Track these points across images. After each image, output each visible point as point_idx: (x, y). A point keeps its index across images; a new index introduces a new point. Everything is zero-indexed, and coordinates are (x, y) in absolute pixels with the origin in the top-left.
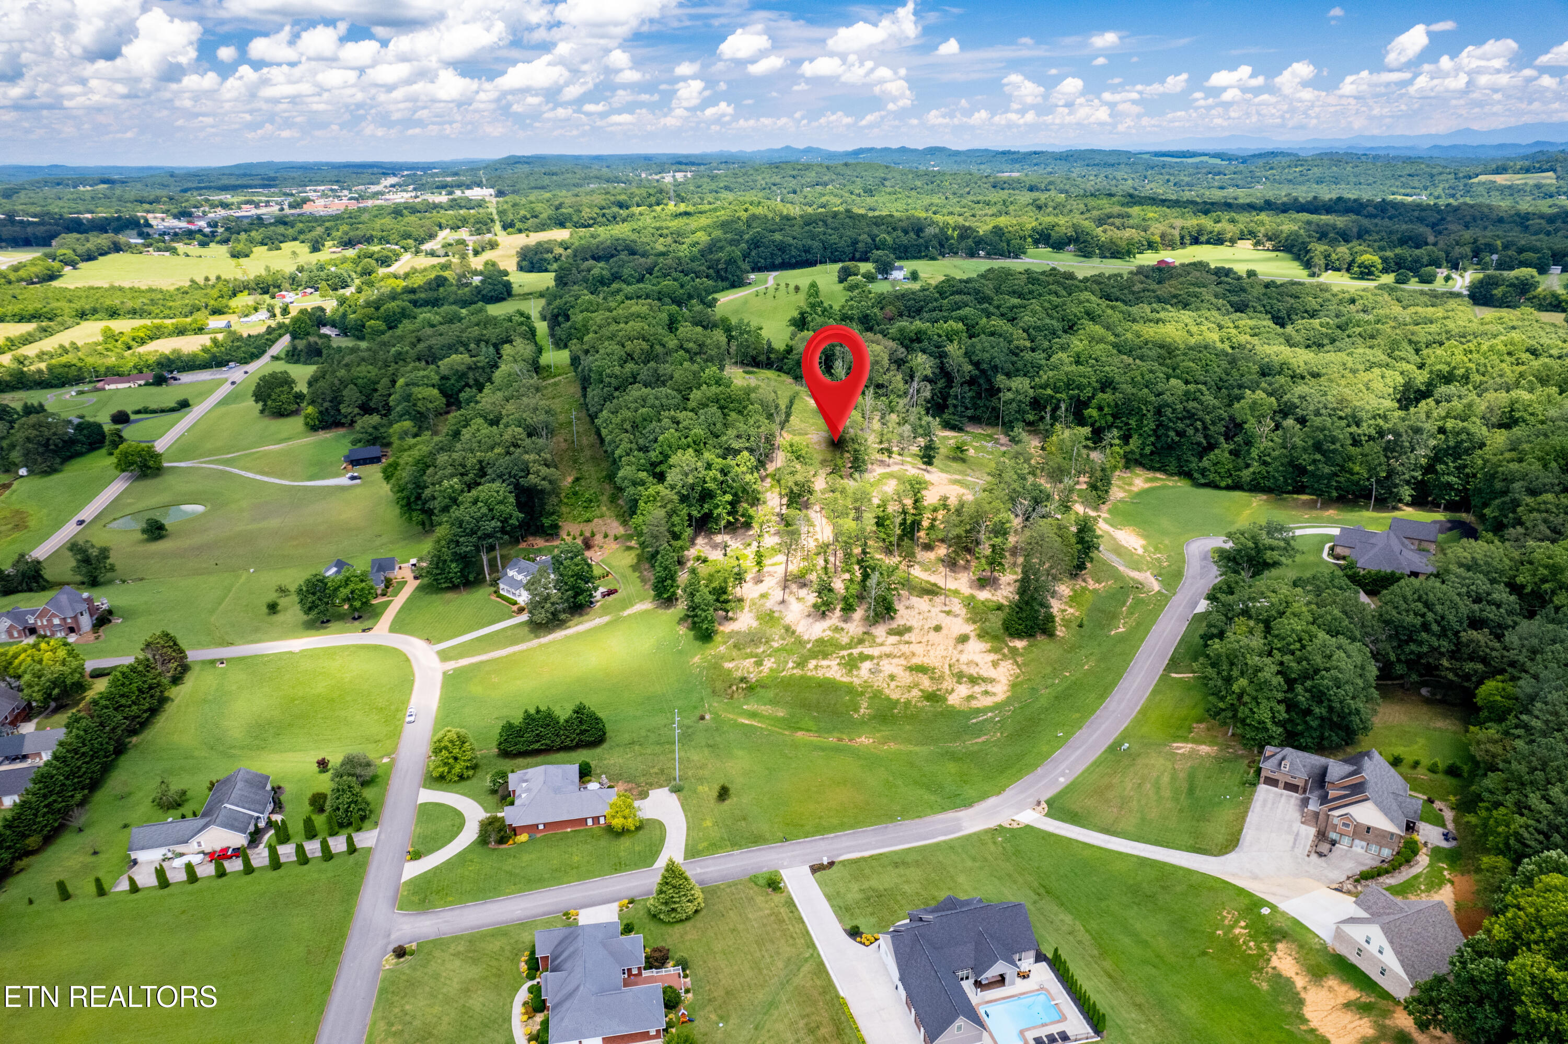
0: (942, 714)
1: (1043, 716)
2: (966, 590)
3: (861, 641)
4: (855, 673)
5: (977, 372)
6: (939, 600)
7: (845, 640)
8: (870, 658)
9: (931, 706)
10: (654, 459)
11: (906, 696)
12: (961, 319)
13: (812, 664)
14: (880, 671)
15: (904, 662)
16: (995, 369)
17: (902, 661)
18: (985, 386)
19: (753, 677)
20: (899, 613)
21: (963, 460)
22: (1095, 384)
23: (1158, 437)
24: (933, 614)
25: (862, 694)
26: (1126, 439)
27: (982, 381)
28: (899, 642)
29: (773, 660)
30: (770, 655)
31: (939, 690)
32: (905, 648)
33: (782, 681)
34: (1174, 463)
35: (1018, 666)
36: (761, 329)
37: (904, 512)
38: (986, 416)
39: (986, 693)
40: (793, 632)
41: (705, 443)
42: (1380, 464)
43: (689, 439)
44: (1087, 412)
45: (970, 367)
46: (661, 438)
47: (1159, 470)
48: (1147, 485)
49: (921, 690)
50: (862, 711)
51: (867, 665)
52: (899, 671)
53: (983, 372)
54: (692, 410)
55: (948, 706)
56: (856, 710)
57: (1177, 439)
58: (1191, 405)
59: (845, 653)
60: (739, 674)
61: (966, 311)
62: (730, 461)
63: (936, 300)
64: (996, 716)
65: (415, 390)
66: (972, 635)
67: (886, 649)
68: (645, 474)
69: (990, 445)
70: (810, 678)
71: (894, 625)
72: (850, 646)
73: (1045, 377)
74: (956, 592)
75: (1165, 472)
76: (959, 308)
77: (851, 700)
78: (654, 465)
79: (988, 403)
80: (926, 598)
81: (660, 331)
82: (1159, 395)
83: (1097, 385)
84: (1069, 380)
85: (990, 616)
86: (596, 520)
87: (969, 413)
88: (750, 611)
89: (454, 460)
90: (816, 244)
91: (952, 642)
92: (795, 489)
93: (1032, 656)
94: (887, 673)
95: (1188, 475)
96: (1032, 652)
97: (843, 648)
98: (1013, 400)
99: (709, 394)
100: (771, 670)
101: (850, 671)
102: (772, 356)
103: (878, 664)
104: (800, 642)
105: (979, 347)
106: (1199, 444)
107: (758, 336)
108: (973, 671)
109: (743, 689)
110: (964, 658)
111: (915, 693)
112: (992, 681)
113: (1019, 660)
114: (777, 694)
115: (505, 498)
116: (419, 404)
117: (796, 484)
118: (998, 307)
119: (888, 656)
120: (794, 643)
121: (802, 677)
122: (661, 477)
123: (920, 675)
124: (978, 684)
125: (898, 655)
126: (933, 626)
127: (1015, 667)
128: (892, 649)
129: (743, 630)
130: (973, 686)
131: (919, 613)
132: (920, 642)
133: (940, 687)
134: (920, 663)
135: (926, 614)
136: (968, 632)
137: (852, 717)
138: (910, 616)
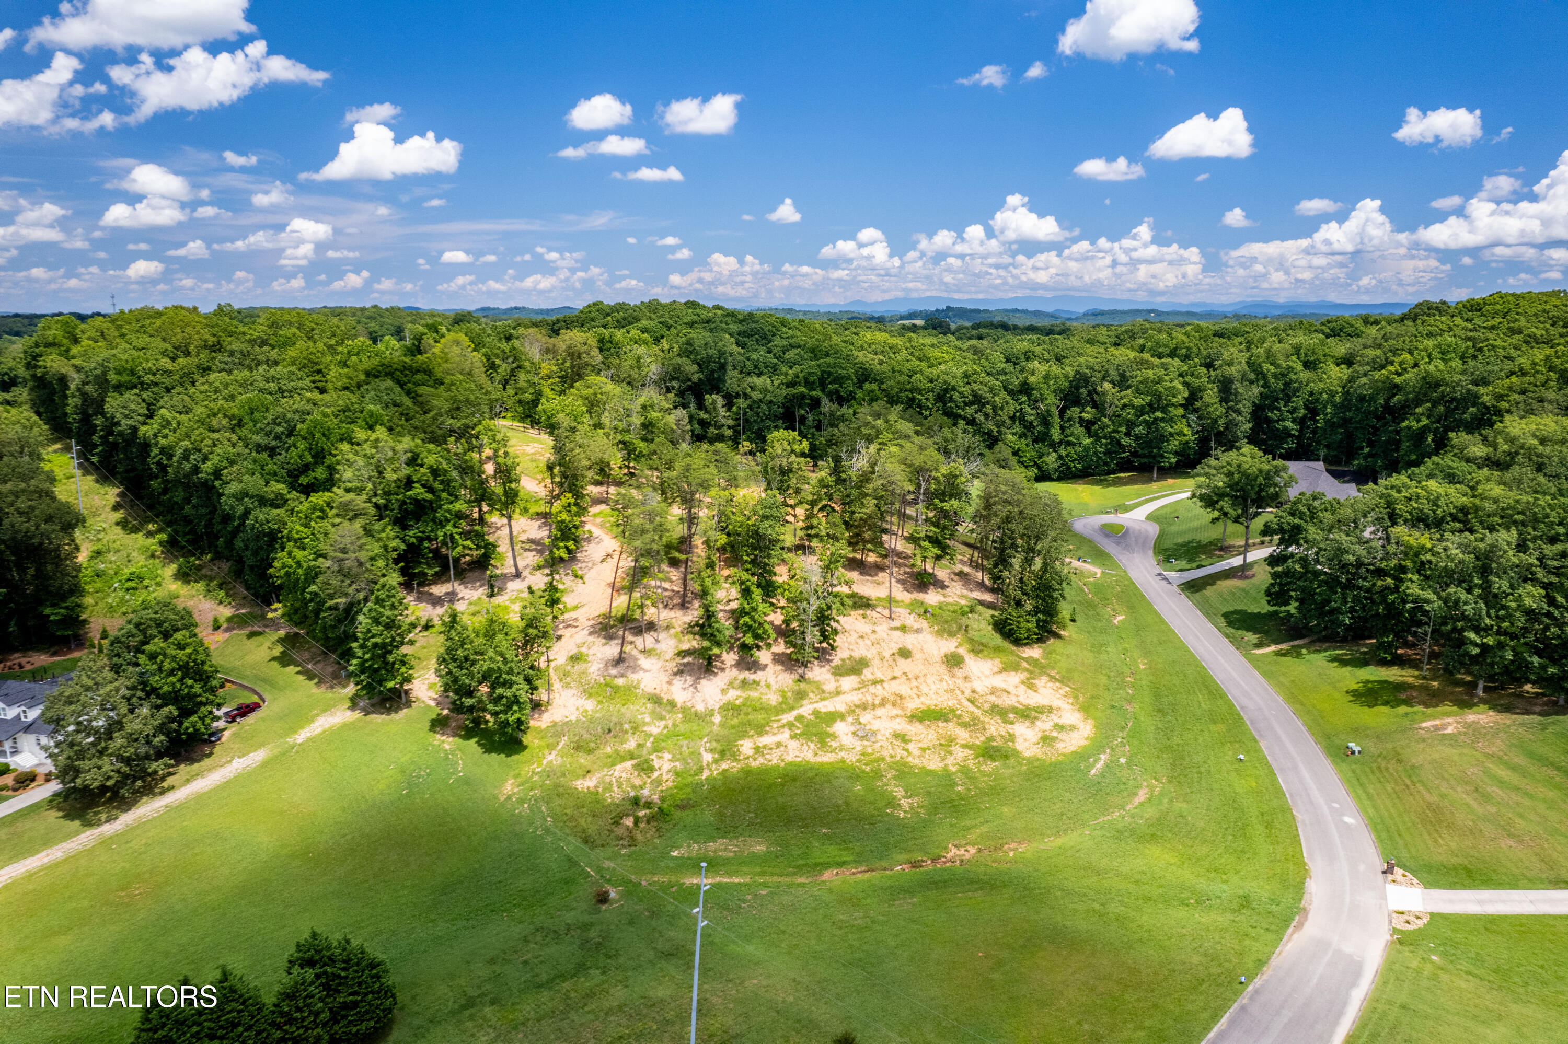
0: (1033, 774)
1: (1177, 740)
2: (903, 596)
3: (801, 695)
4: (834, 744)
6: (877, 613)
7: (772, 698)
8: (835, 716)
9: (1005, 766)
11: (950, 762)
13: (746, 745)
14: (874, 733)
19: (650, 794)
27: (706, 388)
28: (863, 684)
29: (667, 756)
30: (656, 750)
31: (991, 739)
33: (713, 787)
35: (1061, 682)
39: (1060, 728)
40: (672, 704)
45: (695, 368)
49: (966, 746)
50: (903, 802)
51: (842, 728)
52: (902, 726)
55: (1030, 760)
56: (893, 805)
59: (788, 717)
60: (618, 795)
64: (1114, 756)
66: (962, 652)
67: (852, 698)
70: (763, 771)
72: (788, 705)
74: (892, 600)
77: (869, 790)
85: (970, 622)
88: (566, 687)
91: (941, 669)
94: (886, 733)
96: (1058, 661)
97: (780, 710)
100: (677, 773)
101: (823, 743)
103: (859, 723)
104: (696, 717)
108: (1008, 701)
109: (647, 821)
110: (980, 686)
111: (961, 752)
112: (1049, 709)
113: (1053, 673)
114: (721, 814)
119: (863, 707)
120: (686, 721)
121: (746, 773)
123: (941, 724)
124: (1036, 718)
125: (877, 702)
126: (895, 651)
127: (1058, 684)
128: (860, 696)
129: (573, 718)
130: (1033, 723)
131: (862, 637)
132: (894, 678)
133: (988, 734)
134: (924, 708)
135: (873, 637)
136: (953, 649)
137: (898, 818)
138: (850, 644)
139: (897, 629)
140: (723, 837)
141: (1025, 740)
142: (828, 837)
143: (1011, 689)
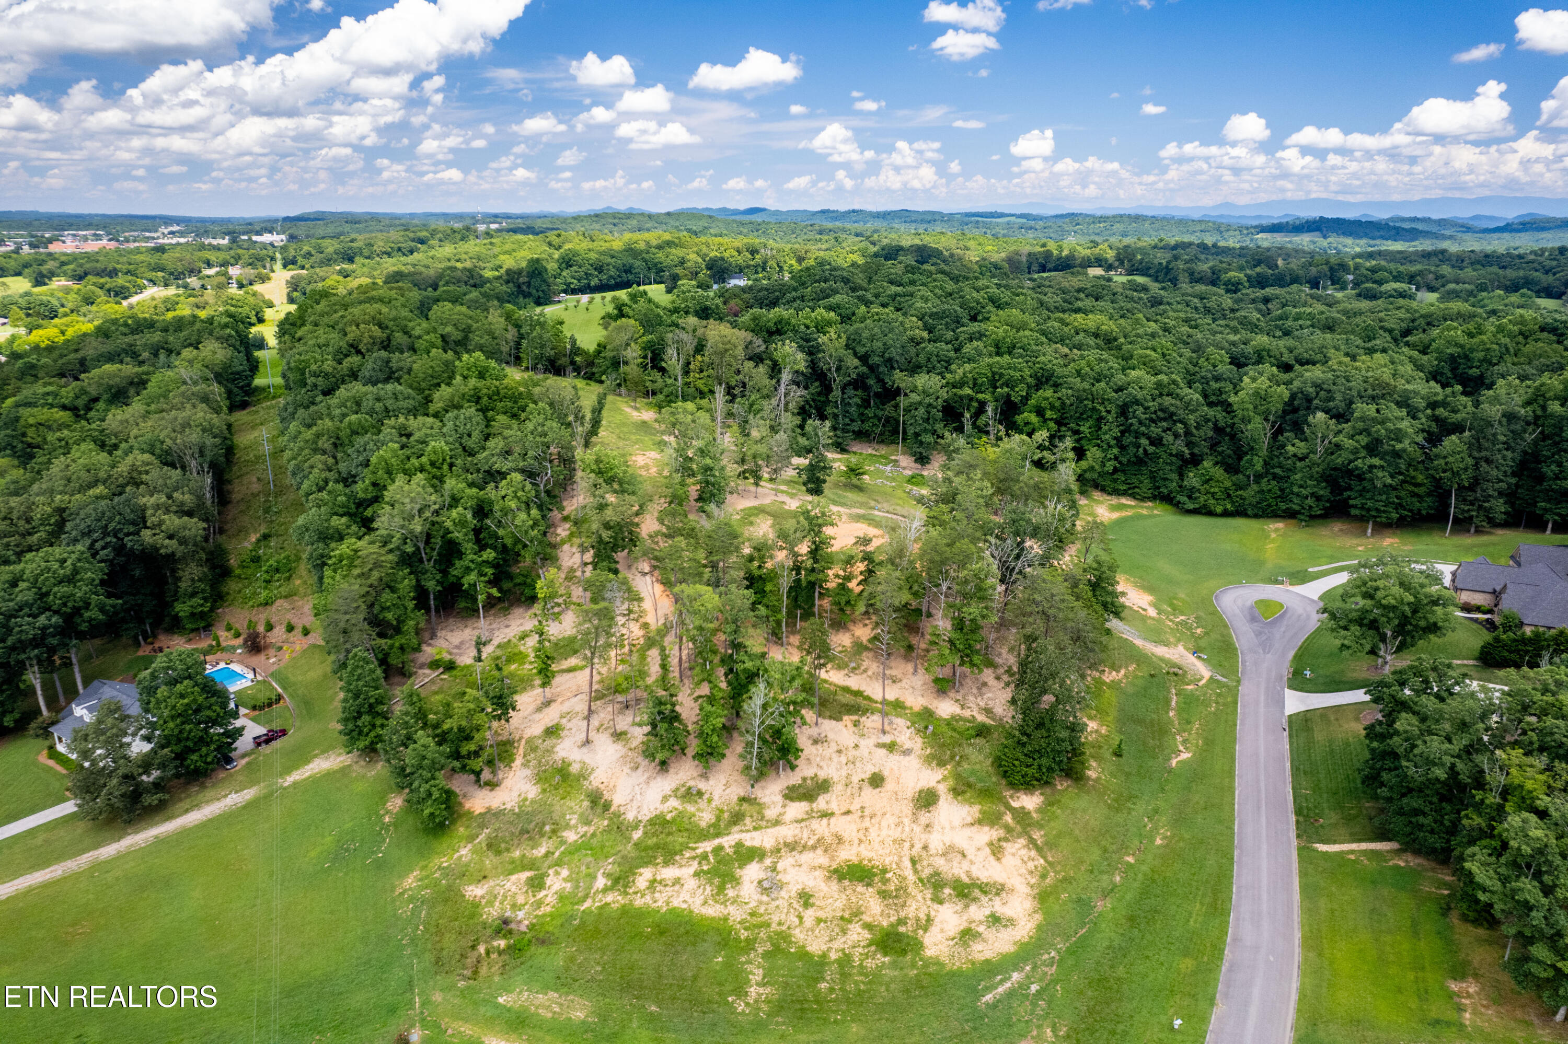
0: (918, 983)
1: (1121, 971)
2: (916, 700)
3: (737, 818)
4: (731, 893)
5: (864, 369)
6: (872, 721)
7: (705, 817)
8: (755, 854)
9: (894, 965)
10: (361, 495)
11: (837, 945)
12: (830, 308)
13: (644, 876)
14: (781, 886)
15: (823, 860)
16: (890, 363)
17: (820, 858)
18: (877, 389)
19: (523, 918)
20: (803, 755)
21: (860, 489)
22: (1029, 380)
23: (1122, 448)
24: (864, 751)
25: (750, 944)
26: (1080, 453)
27: (871, 382)
28: (810, 816)
29: (565, 873)
30: (558, 863)
31: (902, 922)
32: (821, 827)
33: (583, 923)
34: (1147, 483)
35: (1039, 849)
36: (561, 323)
37: (797, 568)
38: (878, 431)
39: (995, 920)
40: (607, 806)
41: (451, 465)
42: (1466, 469)
43: (424, 459)
44: (1019, 419)
45: (856, 362)
46: (374, 460)
47: (1124, 494)
48: (1115, 515)
49: (868, 927)
50: (753, 991)
51: (752, 872)
52: (816, 882)
53: (872, 368)
54: (436, 415)
55: (927, 963)
56: (740, 992)
57: (1151, 449)
58: (1167, 401)
59: (707, 846)
60: (492, 913)
61: (837, 298)
62: (490, 492)
63: (795, 289)
64: (1029, 979)
65: (25, 412)
66: (942, 789)
67: (787, 832)
68: (344, 520)
69: (888, 468)
70: (641, 914)
71: (794, 779)
72: (715, 830)
73: (960, 371)
74: (898, 706)
75: (1133, 496)
76: (828, 297)
77: (728, 965)
78: (362, 504)
79: (880, 413)
80: (847, 719)
81: (405, 313)
82: (1119, 390)
83: (1031, 381)
84: (994, 374)
85: (969, 750)
86: (279, 602)
87: (856, 426)
88: (525, 765)
89: (11, 510)
90: (637, 263)
91: (907, 808)
92: (606, 535)
93: (1057, 825)
94: (794, 889)
95: (1167, 499)
96: (1055, 817)
97: (704, 835)
98: (920, 403)
99: (464, 389)
100: (561, 897)
101: (721, 889)
102: (578, 359)
103: (774, 869)
104: (620, 827)
105: (866, 334)
106: (1180, 455)
107: (558, 334)
108: (957, 869)
109: (500, 953)
110: (936, 841)
111: (857, 934)
112: (999, 889)
113: (1037, 835)
114: (572, 959)
115: (76, 571)
116: (31, 432)
117: (607, 526)
118: (877, 296)
119: (792, 846)
120: (608, 830)
121: (625, 911)
122: (367, 525)
123: (860, 888)
124: (975, 900)
125: (810, 843)
126: (867, 775)
127: (1033, 853)
128: (797, 831)
129: (508, 806)
130: (967, 906)
131: (839, 752)
132: (848, 812)
133: (902, 914)
134: (855, 860)
135: (852, 753)
136: (932, 784)
137: (733, 1011)
138: (823, 759)
139: (883, 746)
140: (556, 990)
141: (942, 930)
142: (652, 1019)
143: (970, 853)
